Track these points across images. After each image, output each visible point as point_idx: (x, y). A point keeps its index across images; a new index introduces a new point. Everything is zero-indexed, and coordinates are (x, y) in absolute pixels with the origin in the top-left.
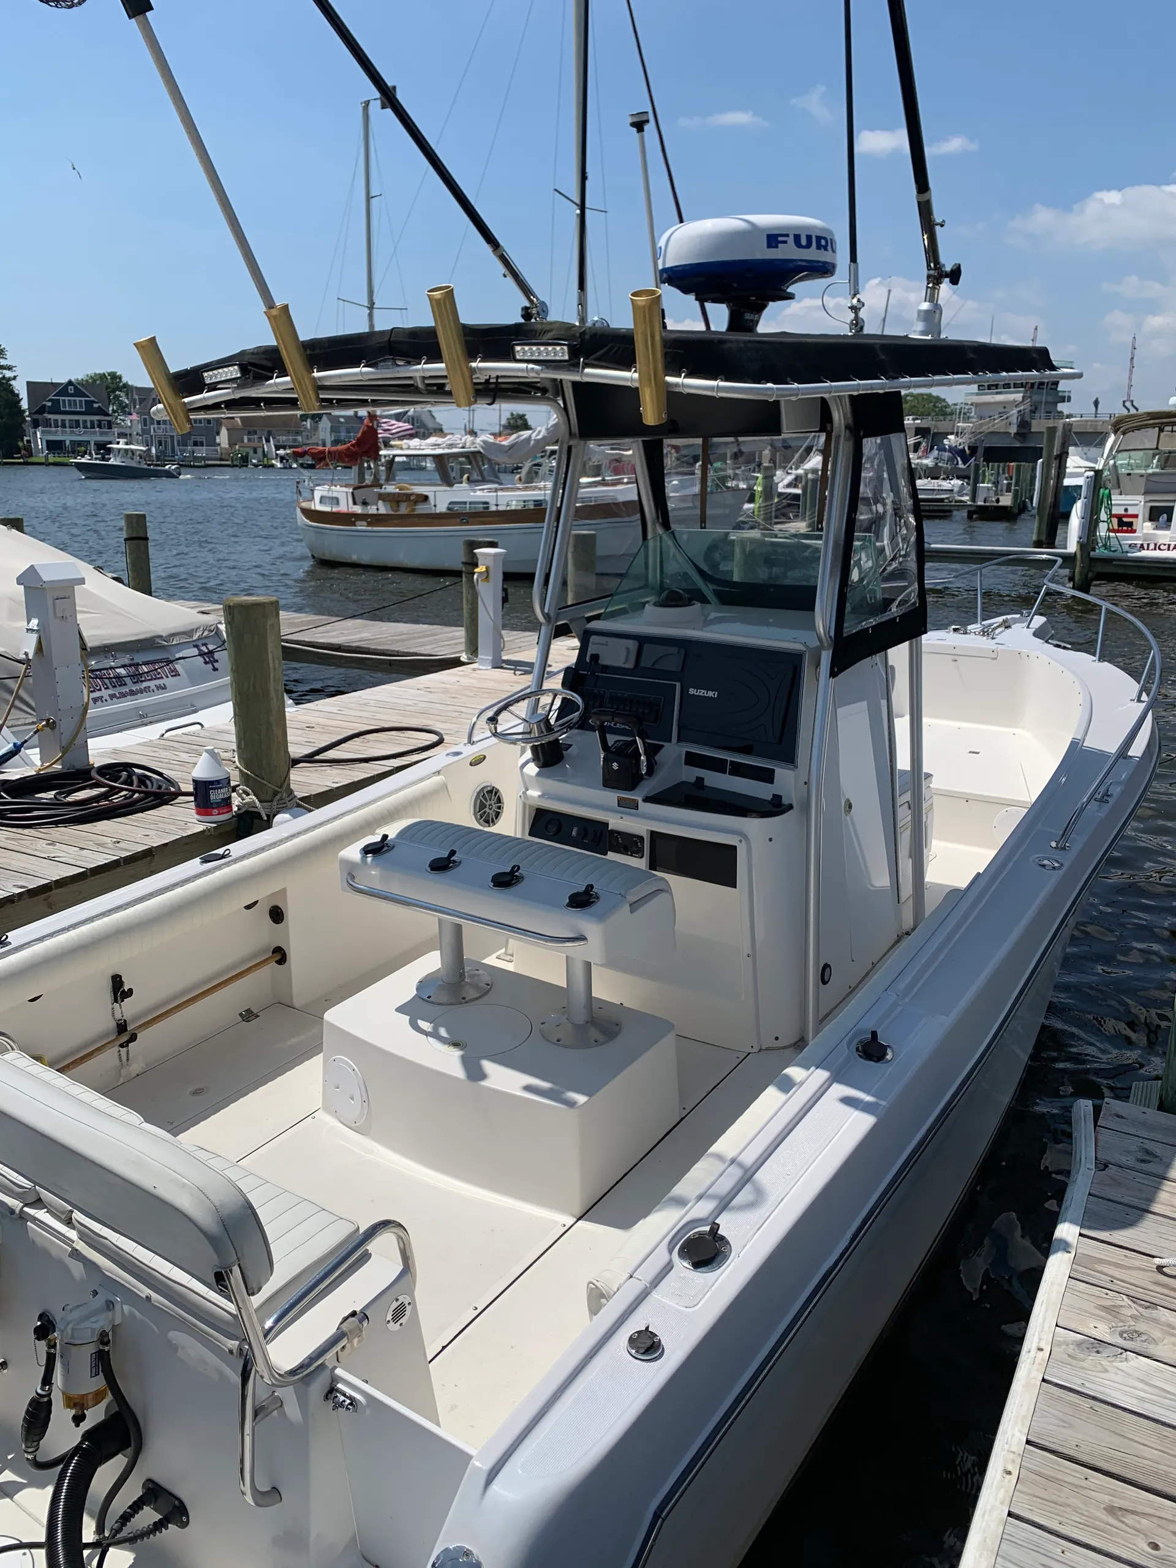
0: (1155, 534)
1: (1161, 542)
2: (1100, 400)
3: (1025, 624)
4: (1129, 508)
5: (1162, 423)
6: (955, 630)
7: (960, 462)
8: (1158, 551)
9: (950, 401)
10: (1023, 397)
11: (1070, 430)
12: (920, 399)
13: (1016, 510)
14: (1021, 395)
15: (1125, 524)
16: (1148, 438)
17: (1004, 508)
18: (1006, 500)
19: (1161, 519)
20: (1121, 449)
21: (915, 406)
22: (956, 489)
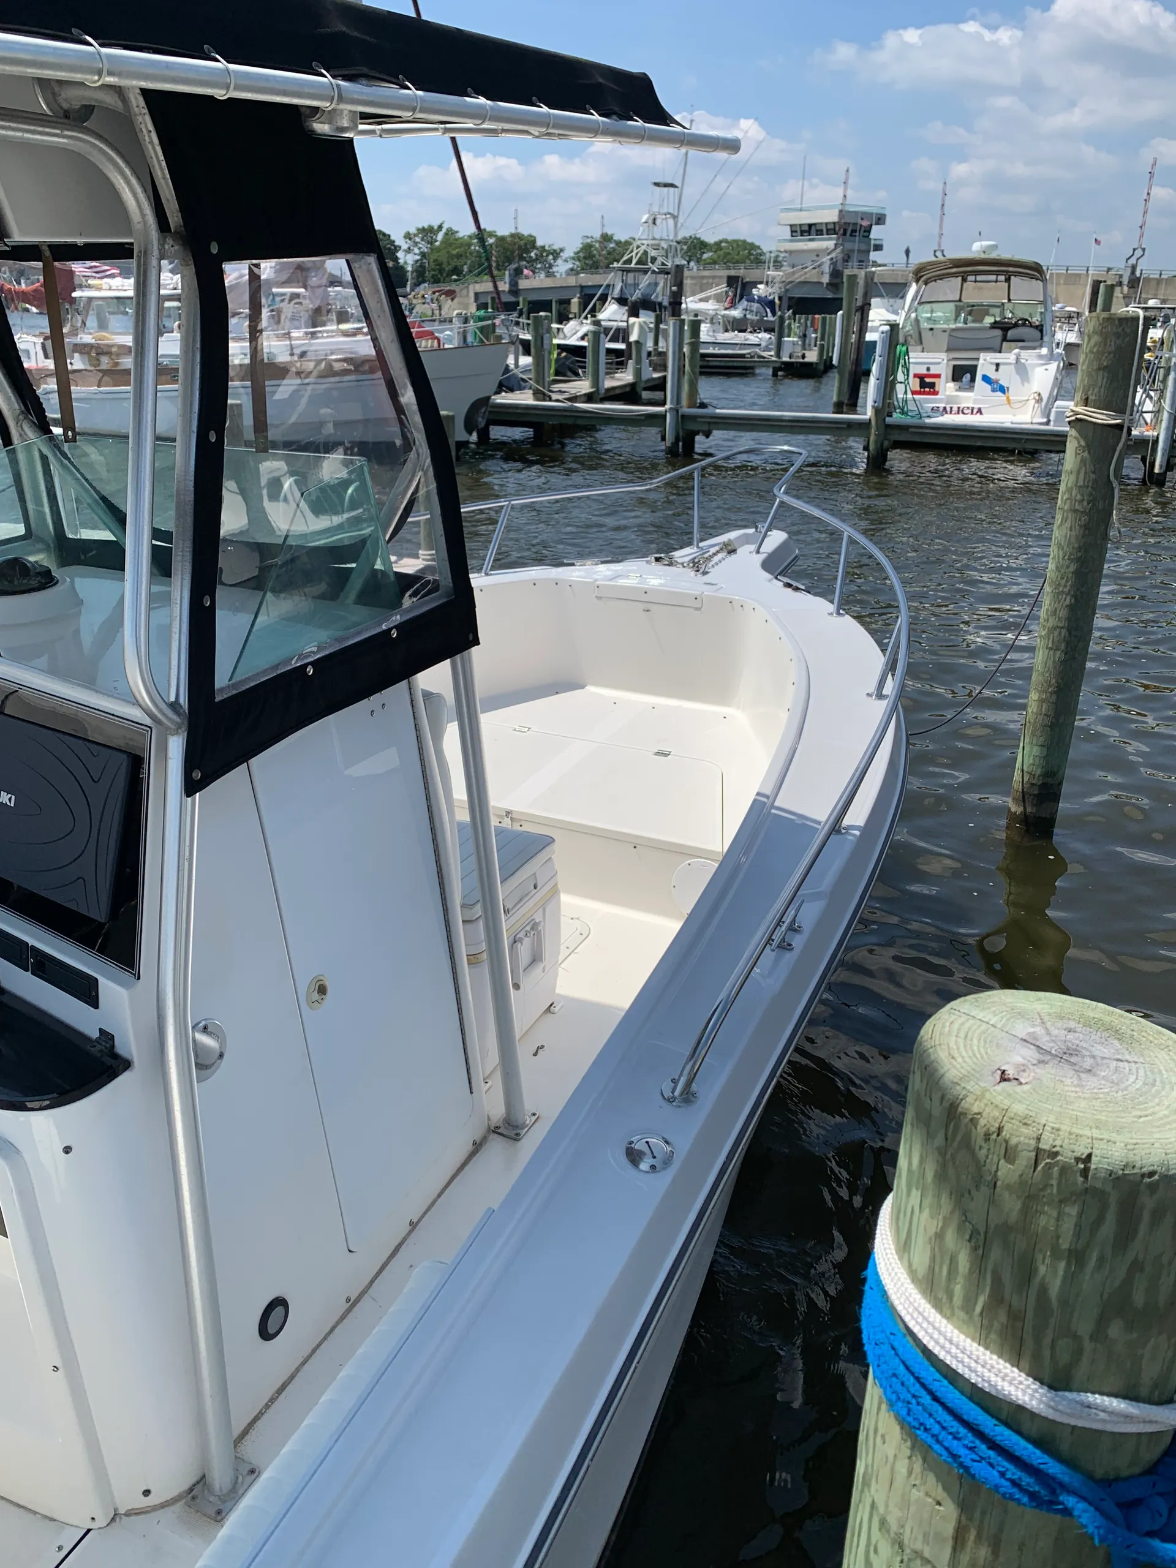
0: (958, 396)
1: (962, 406)
2: (911, 249)
3: (753, 547)
4: (931, 367)
5: (965, 272)
6: (657, 560)
7: (770, 314)
8: (961, 415)
9: (765, 249)
10: (836, 245)
11: (872, 279)
12: (735, 245)
13: (822, 367)
14: (834, 242)
15: (927, 385)
16: (950, 288)
17: (810, 364)
18: (812, 356)
19: (964, 379)
20: (923, 300)
21: (729, 254)
22: (764, 344)
